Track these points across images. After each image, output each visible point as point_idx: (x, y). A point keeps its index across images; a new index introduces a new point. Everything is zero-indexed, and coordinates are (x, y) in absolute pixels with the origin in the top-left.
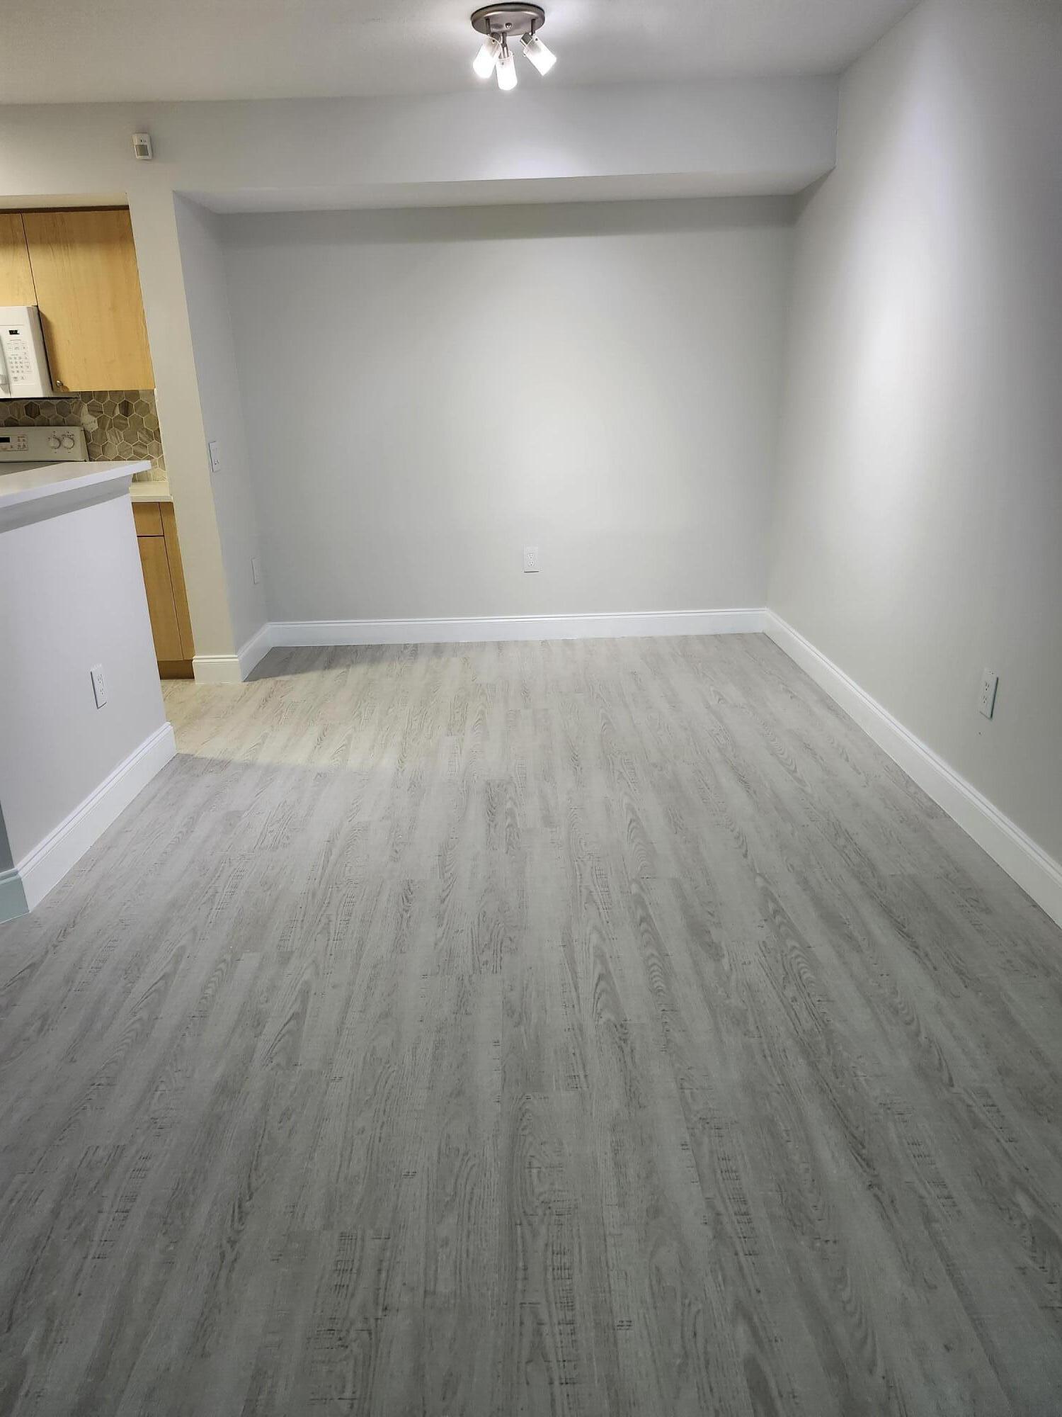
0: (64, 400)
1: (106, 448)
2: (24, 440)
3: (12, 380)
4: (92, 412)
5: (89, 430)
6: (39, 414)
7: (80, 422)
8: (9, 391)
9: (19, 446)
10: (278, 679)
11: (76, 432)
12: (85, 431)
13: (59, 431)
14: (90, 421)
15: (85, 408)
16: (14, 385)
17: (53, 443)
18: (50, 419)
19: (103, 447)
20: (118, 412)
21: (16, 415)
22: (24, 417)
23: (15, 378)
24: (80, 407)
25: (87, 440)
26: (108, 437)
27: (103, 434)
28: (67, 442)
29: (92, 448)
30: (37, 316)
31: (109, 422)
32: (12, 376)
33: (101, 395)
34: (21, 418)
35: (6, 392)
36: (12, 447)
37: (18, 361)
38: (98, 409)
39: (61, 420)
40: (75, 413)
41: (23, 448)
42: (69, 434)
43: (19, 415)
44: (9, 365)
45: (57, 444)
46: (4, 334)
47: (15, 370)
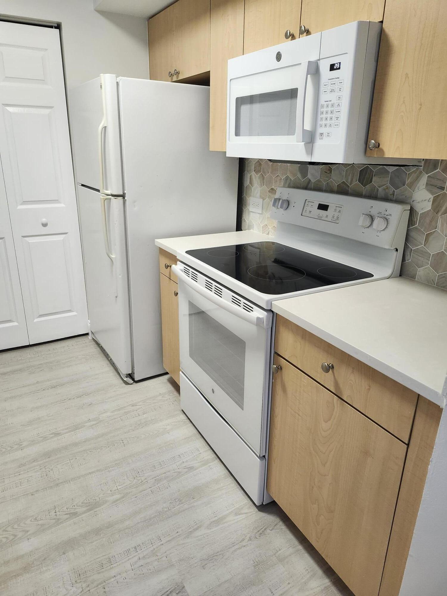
0: (402, 168)
1: (431, 239)
2: (339, 212)
3: (318, 136)
4: (430, 186)
5: (417, 211)
6: (371, 181)
7: (411, 197)
8: (310, 150)
9: (333, 217)
11: (397, 211)
12: (413, 212)
13: (378, 206)
14: (423, 199)
15: (424, 179)
16: (319, 143)
17: (363, 221)
18: (380, 189)
19: (428, 236)
21: (349, 180)
22: (355, 184)
23: (322, 134)
24: (418, 178)
26: (440, 224)
27: (434, 220)
28: (378, 223)
29: (413, 234)
32: (320, 130)
36: (327, 216)
37: (330, 109)
38: (439, 184)
39: (391, 192)
40: (412, 185)
41: (335, 221)
42: (387, 213)
43: (352, 180)
44: (320, 116)
45: (368, 223)
46: (325, 70)
47: (324, 122)
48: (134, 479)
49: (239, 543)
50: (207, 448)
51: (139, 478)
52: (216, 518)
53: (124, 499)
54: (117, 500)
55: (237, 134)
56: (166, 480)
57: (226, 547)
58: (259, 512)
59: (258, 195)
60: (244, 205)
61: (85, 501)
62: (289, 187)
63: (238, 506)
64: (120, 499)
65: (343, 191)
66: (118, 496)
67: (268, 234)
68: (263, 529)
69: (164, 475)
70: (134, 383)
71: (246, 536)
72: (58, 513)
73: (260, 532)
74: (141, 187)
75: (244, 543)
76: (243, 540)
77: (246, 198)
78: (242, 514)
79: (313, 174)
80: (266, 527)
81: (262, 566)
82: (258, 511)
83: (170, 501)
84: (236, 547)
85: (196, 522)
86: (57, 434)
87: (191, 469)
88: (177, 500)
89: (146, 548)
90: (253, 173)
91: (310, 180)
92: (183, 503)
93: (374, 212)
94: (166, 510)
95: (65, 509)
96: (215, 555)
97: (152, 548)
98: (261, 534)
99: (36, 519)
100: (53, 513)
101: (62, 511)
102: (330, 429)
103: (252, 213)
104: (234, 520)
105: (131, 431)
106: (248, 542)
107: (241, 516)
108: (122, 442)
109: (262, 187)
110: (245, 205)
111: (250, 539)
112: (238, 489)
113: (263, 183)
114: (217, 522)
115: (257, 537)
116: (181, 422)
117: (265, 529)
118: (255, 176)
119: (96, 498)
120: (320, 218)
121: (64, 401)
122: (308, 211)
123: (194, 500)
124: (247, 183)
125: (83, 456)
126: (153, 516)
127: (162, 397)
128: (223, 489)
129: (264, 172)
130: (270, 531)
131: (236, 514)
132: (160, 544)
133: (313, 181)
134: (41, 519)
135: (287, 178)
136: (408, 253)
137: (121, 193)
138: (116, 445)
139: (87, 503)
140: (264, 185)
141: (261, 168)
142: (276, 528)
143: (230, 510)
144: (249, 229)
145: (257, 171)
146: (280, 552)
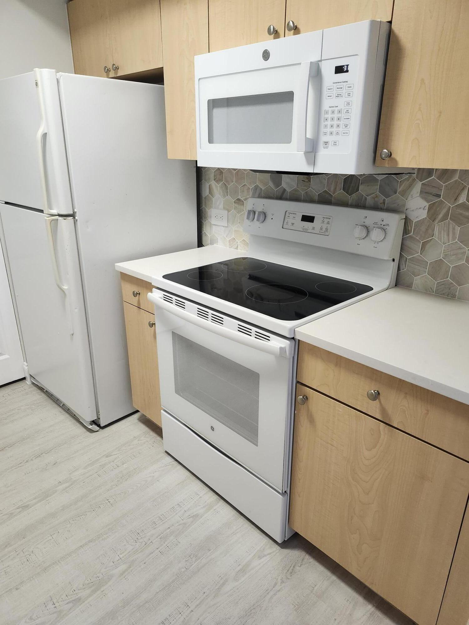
0: (392, 176)
1: (427, 246)
2: (328, 223)
3: (321, 145)
4: (424, 193)
5: (412, 219)
6: (358, 190)
7: (404, 205)
9: (321, 229)
11: (394, 220)
12: (407, 221)
13: (372, 216)
14: (418, 207)
15: (418, 186)
16: (322, 153)
17: (359, 232)
18: (369, 198)
19: (424, 245)
20: (462, 198)
21: (332, 189)
22: (339, 193)
23: (326, 143)
24: (410, 186)
25: (406, 231)
26: (436, 232)
27: (430, 228)
28: (376, 234)
29: (408, 243)
30: (384, 39)
31: (444, 211)
32: (323, 139)
33: (447, 174)
35: (309, 162)
36: (313, 228)
37: (336, 116)
38: (435, 191)
39: (382, 201)
40: (404, 193)
41: (325, 232)
42: (383, 223)
43: (335, 189)
44: (323, 123)
45: (364, 233)
46: (328, 70)
47: (329, 130)
48: (136, 542)
49: (272, 589)
50: (207, 489)
51: (141, 541)
52: (240, 567)
53: (131, 568)
54: (124, 572)
55: (211, 141)
56: (173, 536)
57: (261, 597)
58: (282, 549)
59: (221, 206)
60: (203, 218)
61: (87, 582)
62: (260, 197)
63: (259, 548)
64: (126, 570)
65: (326, 200)
66: (123, 567)
67: (237, 248)
68: (292, 566)
69: (168, 530)
70: (101, 430)
71: (277, 579)
72: (57, 605)
73: (290, 571)
74: (94, 203)
75: (278, 587)
76: (276, 584)
77: (205, 209)
78: (265, 556)
79: (287, 183)
80: (294, 564)
81: (304, 608)
82: (280, 548)
83: (184, 560)
84: (271, 593)
85: (220, 576)
86: (25, 507)
87: (196, 517)
88: (192, 557)
89: (175, 620)
90: (213, 183)
91: (285, 190)
92: (200, 558)
93: (368, 222)
94: (183, 570)
95: (64, 597)
96: (252, 608)
97: (182, 619)
98: (291, 573)
99: (31, 619)
100: (50, 606)
101: (61, 601)
102: (374, 457)
103: (215, 226)
104: (260, 564)
105: (114, 487)
106: (281, 585)
107: (265, 558)
108: (107, 501)
109: (225, 197)
110: (205, 218)
111: (283, 582)
112: (252, 530)
114: (243, 571)
115: (289, 577)
116: (168, 465)
117: (294, 567)
118: (216, 187)
119: (98, 575)
120: (305, 231)
121: (20, 465)
122: (290, 224)
123: (211, 551)
124: (205, 192)
125: (66, 527)
126: (171, 581)
127: (138, 440)
128: (238, 533)
129: (227, 181)
130: (300, 568)
131: (260, 558)
132: (189, 612)
133: (288, 190)
134: (38, 616)
135: (256, 188)
136: (403, 262)
137: (71, 212)
138: (102, 506)
139: (89, 584)
140: (227, 195)
141: (222, 176)
142: (304, 563)
143: (252, 555)
144: (212, 243)
145: (217, 180)
146: (316, 588)
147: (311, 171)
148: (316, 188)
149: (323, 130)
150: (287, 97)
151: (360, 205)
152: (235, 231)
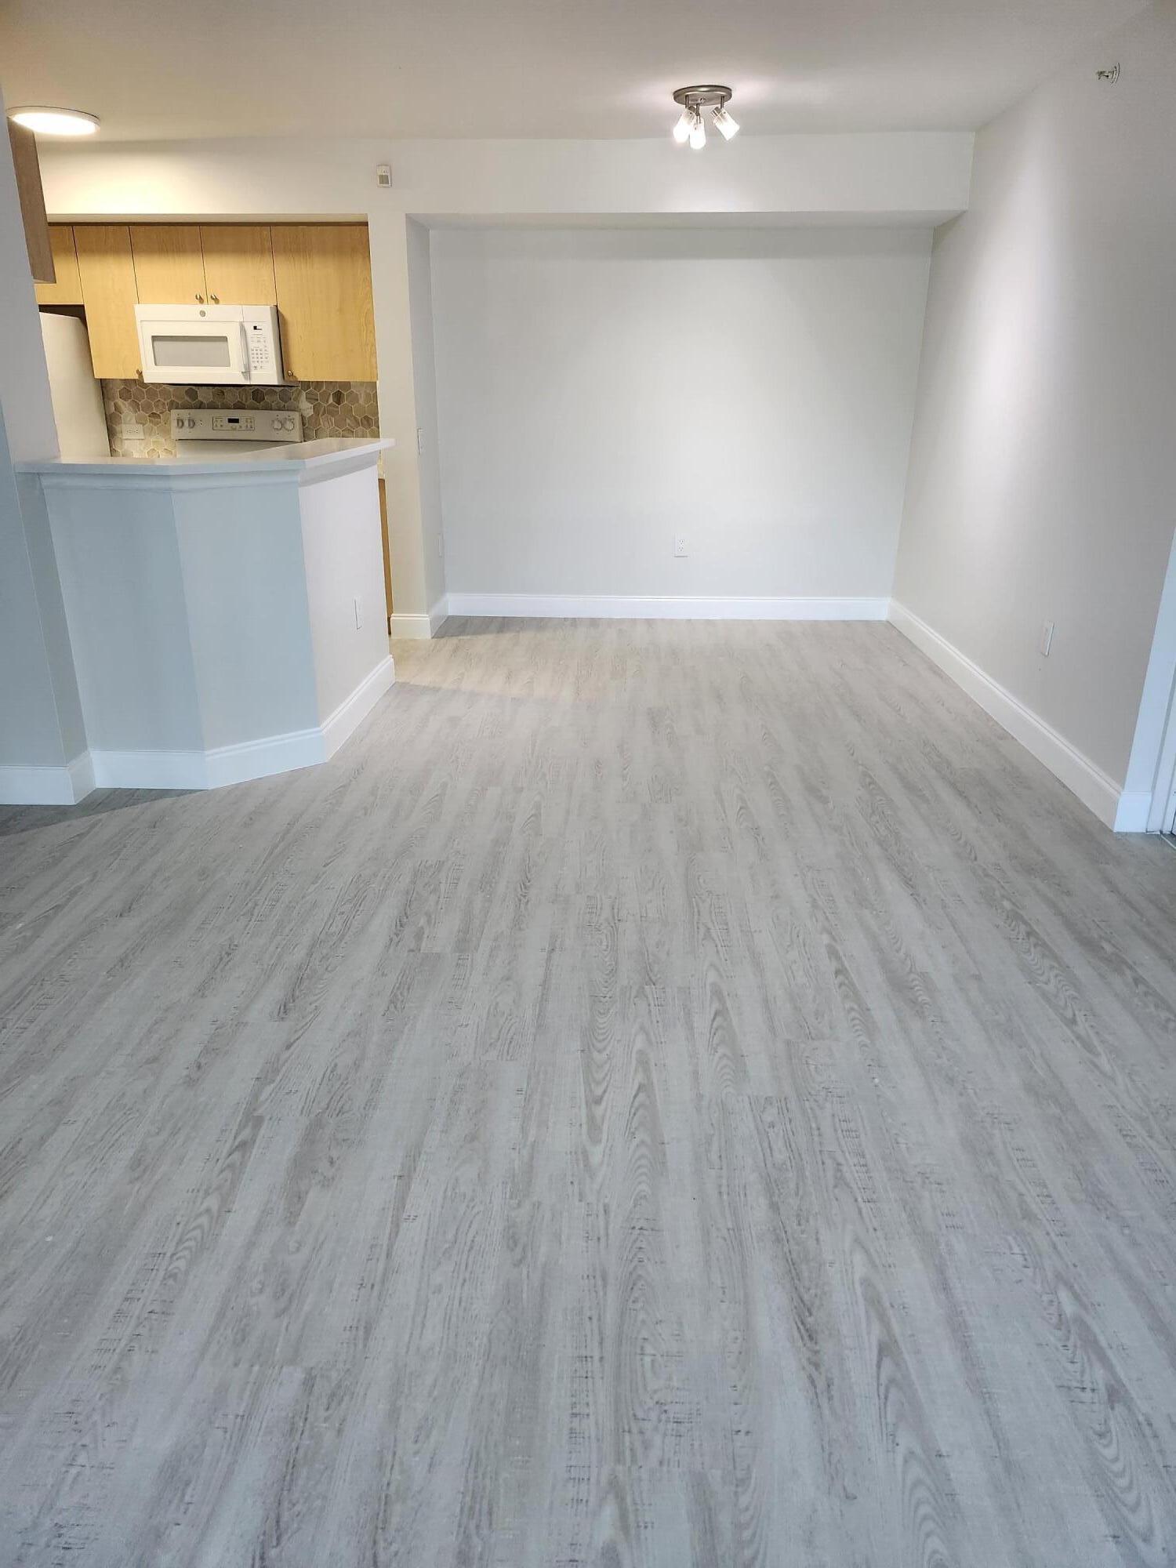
0: (286, 388)
1: (319, 432)
2: (251, 422)
3: (252, 369)
4: (309, 398)
5: (305, 415)
6: (264, 399)
7: (299, 407)
8: (248, 378)
9: (247, 426)
10: (461, 637)
11: (296, 416)
12: (303, 417)
13: (283, 414)
14: (307, 408)
15: (304, 394)
16: (253, 372)
17: (277, 425)
18: (274, 404)
19: (316, 430)
20: (331, 401)
21: (244, 399)
22: (250, 401)
23: (255, 367)
24: (299, 394)
25: (304, 424)
26: (322, 423)
27: (317, 420)
28: (289, 425)
29: (307, 431)
30: (276, 315)
31: (323, 409)
32: (253, 365)
33: (318, 384)
34: (248, 402)
35: (246, 378)
36: (241, 427)
37: (259, 352)
38: (315, 396)
39: (282, 404)
40: (296, 399)
41: (250, 428)
42: (291, 419)
43: (246, 399)
44: (251, 356)
45: (280, 426)
46: (249, 328)
47: (256, 360)
55: (155, 364)
59: (134, 420)
62: (177, 407)
65: (239, 406)
79: (203, 396)
90: (120, 402)
91: (202, 402)
93: (280, 418)
103: (128, 440)
109: (136, 412)
113: (136, 406)
118: (124, 403)
120: (235, 429)
122: (218, 426)
124: (110, 410)
129: (136, 398)
133: (206, 402)
135: (172, 402)
140: (139, 410)
145: (122, 395)
147: (248, 383)
148: (230, 398)
149: (251, 360)
150: (224, 339)
151: (268, 408)
152: (153, 442)
